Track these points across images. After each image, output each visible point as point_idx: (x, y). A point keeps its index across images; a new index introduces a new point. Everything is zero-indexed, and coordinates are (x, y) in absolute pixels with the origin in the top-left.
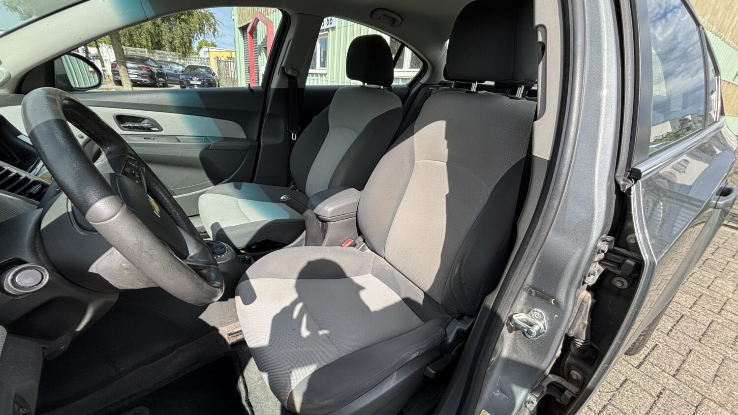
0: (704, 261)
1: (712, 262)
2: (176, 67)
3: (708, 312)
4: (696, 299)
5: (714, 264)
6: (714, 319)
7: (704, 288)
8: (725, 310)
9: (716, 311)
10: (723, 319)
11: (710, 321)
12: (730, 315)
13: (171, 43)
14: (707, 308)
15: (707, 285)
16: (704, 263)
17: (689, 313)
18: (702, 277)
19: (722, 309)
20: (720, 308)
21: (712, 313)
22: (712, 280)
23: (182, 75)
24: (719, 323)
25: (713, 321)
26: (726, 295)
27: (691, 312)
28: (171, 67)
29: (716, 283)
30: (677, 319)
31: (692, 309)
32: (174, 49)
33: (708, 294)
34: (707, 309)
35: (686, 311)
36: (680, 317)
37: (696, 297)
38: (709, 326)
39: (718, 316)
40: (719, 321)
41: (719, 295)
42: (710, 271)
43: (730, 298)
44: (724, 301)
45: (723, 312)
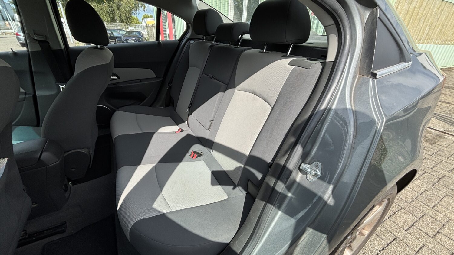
0: (441, 178)
1: (447, 180)
2: (121, 32)
3: (423, 234)
4: (416, 219)
5: (448, 182)
6: (426, 244)
7: (429, 208)
8: (441, 233)
9: (432, 234)
10: (436, 243)
11: (421, 245)
12: (445, 239)
13: (120, 17)
14: (424, 230)
15: (433, 204)
16: (439, 181)
17: (403, 236)
18: (431, 195)
19: (438, 232)
20: (436, 231)
21: (427, 236)
22: (440, 199)
23: (123, 37)
24: (429, 249)
25: (424, 246)
26: (448, 216)
27: (405, 234)
28: (119, 33)
29: (443, 202)
30: (389, 242)
31: (408, 231)
32: (122, 21)
33: (431, 214)
34: (423, 232)
35: (401, 234)
36: (392, 240)
37: (417, 218)
38: (418, 252)
39: (432, 240)
40: (430, 245)
41: (441, 216)
42: (442, 189)
43: (451, 220)
44: (444, 222)
45: (439, 235)
